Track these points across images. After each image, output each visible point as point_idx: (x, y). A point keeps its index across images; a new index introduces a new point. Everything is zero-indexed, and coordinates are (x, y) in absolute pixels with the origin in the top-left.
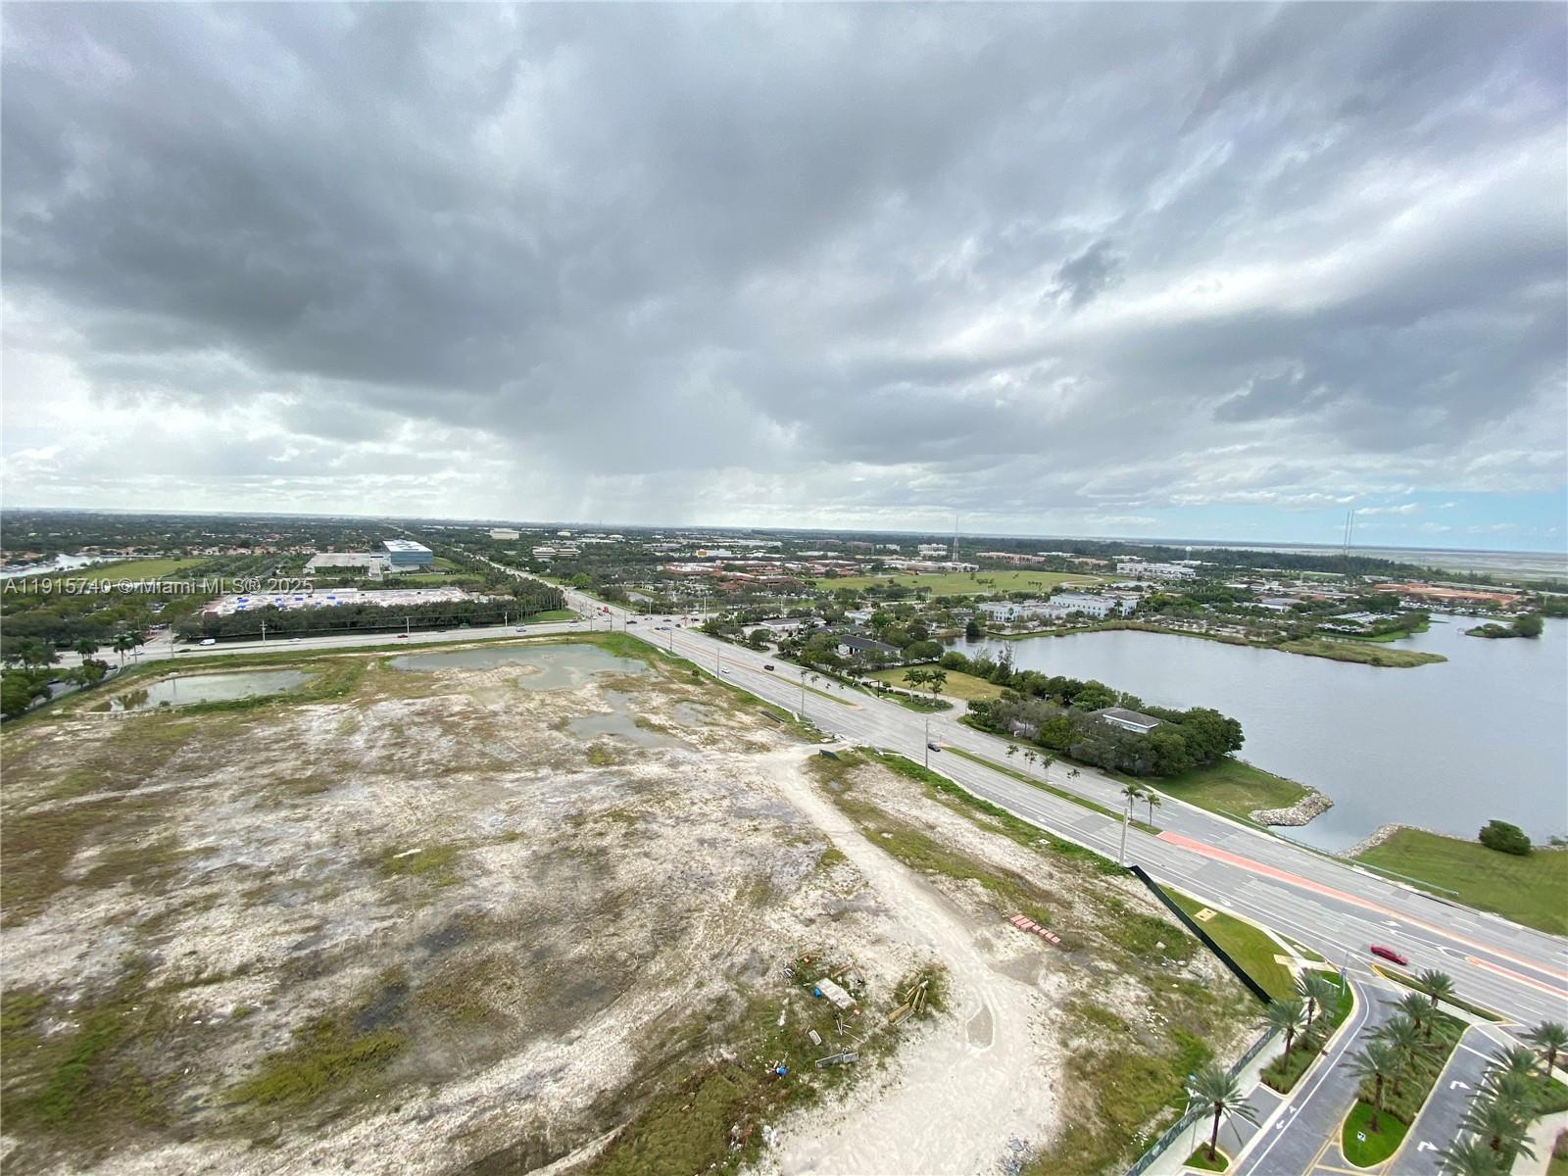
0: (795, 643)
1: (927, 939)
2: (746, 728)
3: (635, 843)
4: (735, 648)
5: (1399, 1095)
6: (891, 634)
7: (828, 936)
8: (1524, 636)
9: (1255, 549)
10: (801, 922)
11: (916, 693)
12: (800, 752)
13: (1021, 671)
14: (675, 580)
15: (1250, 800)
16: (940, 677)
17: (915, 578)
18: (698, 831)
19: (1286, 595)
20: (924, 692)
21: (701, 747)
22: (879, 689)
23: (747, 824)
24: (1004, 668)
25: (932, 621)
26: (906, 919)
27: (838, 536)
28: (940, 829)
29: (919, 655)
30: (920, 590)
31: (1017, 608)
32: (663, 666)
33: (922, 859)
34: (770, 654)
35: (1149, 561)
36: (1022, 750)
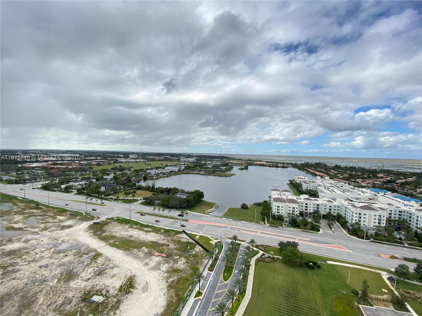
0: (83, 189)
1: (129, 269)
2: (62, 221)
3: (7, 276)
4: (57, 193)
5: (231, 262)
6: (120, 182)
7: (95, 282)
8: (246, 169)
9: (206, 155)
10: (85, 281)
11: (127, 198)
12: (86, 225)
13: (157, 187)
14: (28, 170)
15: (205, 208)
16: (135, 192)
17: (128, 164)
18: (39, 264)
19: (211, 164)
20: (130, 197)
21: (40, 232)
22: (115, 199)
23: (62, 255)
24: (153, 187)
25: (133, 177)
26: (123, 266)
27: (101, 152)
28: (134, 236)
29: (128, 187)
30: (130, 168)
31: (157, 171)
32: (20, 204)
33: (128, 246)
34: (73, 194)
35: (187, 158)
36: (157, 208)
